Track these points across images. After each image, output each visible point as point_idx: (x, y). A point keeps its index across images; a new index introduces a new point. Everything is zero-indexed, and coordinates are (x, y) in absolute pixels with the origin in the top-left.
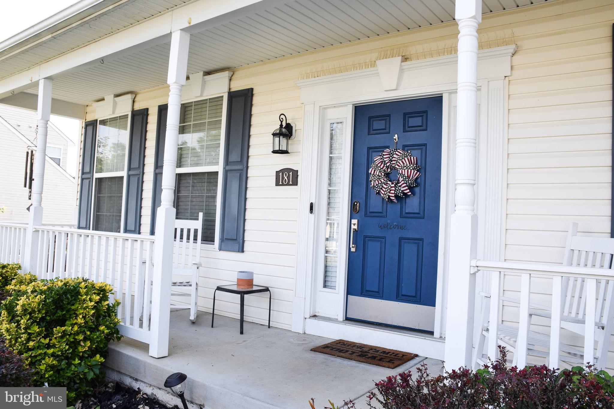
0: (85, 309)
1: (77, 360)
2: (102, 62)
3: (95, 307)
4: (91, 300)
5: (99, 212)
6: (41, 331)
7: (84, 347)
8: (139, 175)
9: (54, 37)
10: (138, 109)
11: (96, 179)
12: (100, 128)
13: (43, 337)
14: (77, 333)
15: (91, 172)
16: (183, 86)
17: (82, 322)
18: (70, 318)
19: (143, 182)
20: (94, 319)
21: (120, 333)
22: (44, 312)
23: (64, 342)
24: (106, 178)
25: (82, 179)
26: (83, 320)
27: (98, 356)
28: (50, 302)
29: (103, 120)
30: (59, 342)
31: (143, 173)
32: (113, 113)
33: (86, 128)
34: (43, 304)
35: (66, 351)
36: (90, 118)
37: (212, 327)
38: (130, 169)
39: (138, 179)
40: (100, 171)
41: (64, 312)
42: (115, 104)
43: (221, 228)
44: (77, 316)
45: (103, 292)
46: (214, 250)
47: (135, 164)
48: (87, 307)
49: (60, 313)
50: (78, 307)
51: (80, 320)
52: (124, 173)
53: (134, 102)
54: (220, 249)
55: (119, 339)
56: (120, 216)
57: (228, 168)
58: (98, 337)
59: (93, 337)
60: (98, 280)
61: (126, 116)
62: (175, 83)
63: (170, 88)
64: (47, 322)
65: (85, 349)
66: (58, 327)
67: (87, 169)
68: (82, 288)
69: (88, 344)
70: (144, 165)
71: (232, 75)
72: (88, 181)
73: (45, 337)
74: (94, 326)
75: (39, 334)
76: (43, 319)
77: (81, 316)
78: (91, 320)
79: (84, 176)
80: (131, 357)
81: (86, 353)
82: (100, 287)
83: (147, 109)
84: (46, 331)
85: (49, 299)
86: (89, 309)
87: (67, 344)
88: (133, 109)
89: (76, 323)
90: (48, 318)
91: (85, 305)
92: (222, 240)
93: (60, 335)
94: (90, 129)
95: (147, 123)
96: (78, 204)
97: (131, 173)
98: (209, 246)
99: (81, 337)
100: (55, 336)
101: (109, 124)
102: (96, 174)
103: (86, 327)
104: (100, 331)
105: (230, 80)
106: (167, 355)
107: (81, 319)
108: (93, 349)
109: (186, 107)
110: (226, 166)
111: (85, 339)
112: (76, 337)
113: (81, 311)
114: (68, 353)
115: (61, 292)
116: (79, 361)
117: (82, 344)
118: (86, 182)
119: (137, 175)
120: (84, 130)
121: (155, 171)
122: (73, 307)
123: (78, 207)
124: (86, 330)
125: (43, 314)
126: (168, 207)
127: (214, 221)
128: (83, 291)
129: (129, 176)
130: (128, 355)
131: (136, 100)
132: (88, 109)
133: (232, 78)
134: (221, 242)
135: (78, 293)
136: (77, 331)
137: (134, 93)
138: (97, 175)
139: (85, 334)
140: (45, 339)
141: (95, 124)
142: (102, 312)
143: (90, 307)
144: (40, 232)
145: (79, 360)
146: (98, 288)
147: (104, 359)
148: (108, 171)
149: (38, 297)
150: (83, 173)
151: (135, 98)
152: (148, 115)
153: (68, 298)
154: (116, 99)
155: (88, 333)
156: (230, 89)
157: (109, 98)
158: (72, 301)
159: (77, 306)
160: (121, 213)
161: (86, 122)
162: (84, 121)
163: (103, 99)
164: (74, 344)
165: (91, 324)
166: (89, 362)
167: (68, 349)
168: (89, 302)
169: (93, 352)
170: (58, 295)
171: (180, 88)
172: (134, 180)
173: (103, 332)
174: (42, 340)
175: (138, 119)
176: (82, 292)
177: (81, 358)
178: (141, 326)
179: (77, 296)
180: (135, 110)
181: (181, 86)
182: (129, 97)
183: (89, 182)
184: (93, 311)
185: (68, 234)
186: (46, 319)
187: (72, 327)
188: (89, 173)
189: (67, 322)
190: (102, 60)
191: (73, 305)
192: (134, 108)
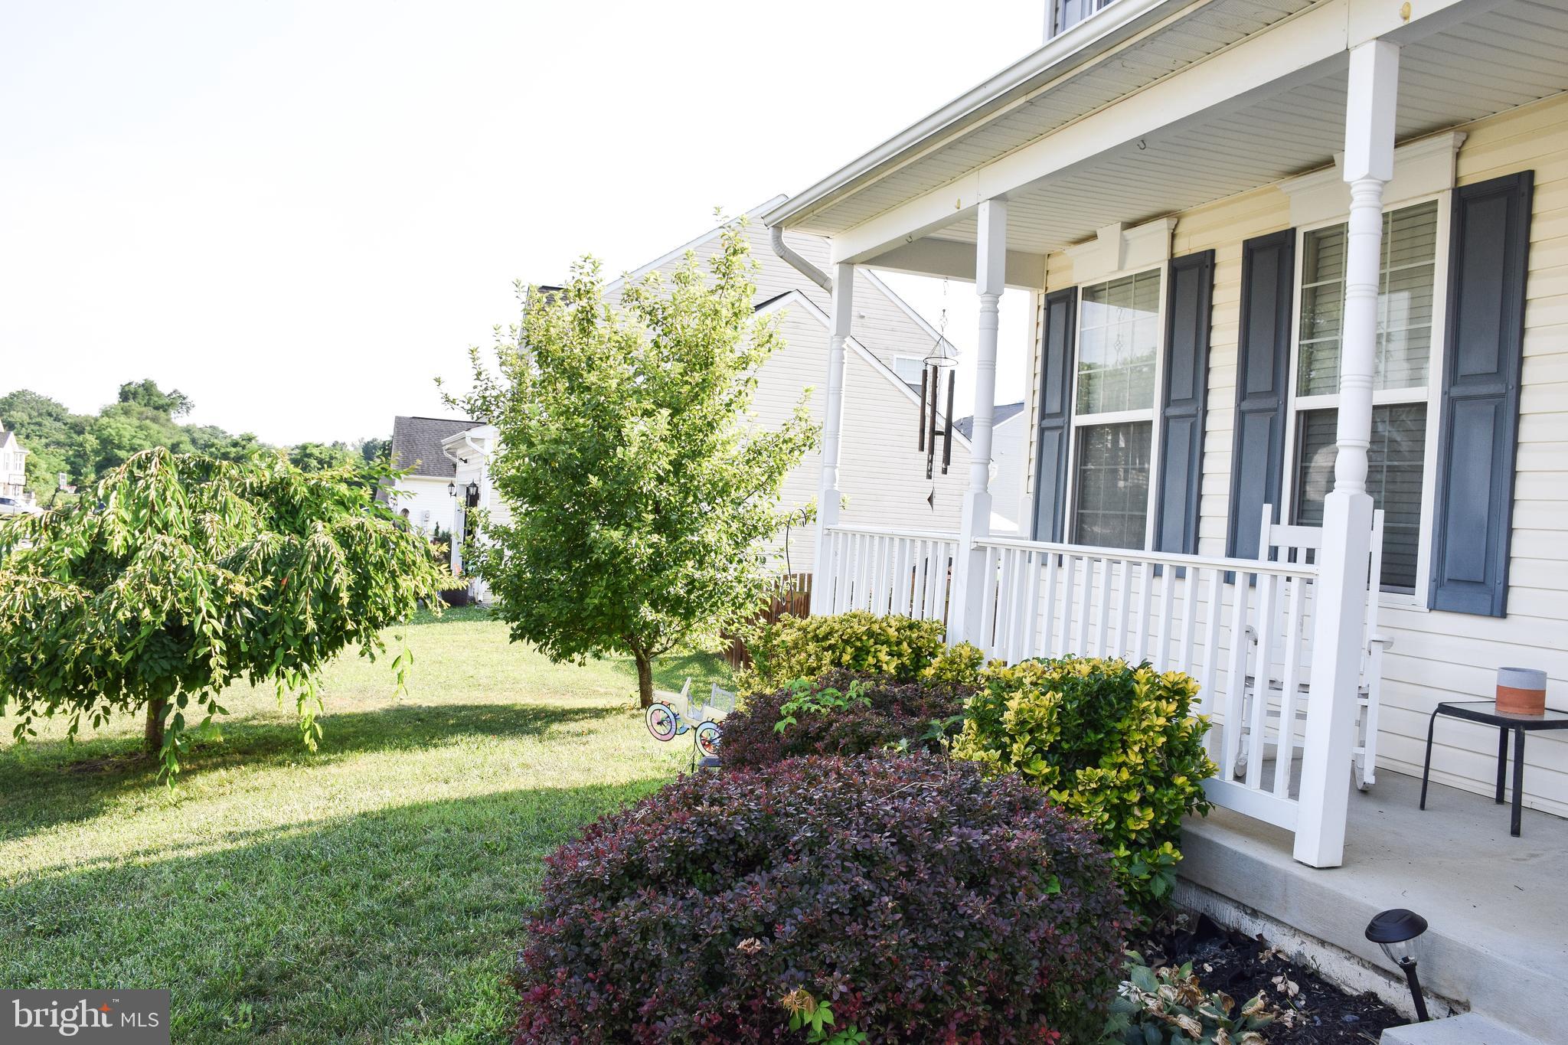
0: (1145, 731)
1: (1122, 848)
2: (1142, 146)
3: (1165, 731)
4: (1158, 713)
5: (1083, 508)
6: (1053, 772)
7: (1139, 819)
8: (1195, 416)
9: (1030, 102)
10: (1187, 253)
11: (1077, 428)
12: (1084, 308)
13: (1055, 787)
14: (1127, 787)
15: (1064, 412)
16: (1386, 182)
17: (1138, 761)
18: (1110, 749)
19: (1204, 433)
20: (1163, 758)
21: (1207, 798)
22: (1058, 730)
23: (1101, 802)
24: (1103, 426)
25: (1042, 431)
26: (1140, 756)
27: (1168, 846)
28: (1074, 710)
29: (1091, 287)
30: (1089, 802)
31: (1205, 412)
32: (1121, 268)
33: (1048, 310)
34: (1059, 713)
35: (1103, 824)
36: (1057, 284)
37: (1422, 807)
38: (1167, 402)
39: (1193, 427)
40: (1087, 409)
41: (1101, 736)
42: (1124, 246)
43: (1436, 550)
44: (1125, 747)
45: (1179, 693)
46: (1413, 608)
47: (1183, 390)
48: (1150, 728)
49: (1092, 737)
50: (1130, 726)
51: (1134, 758)
52: (1153, 414)
53: (1173, 236)
54: (1433, 606)
55: (1204, 810)
56: (1144, 518)
57: (1456, 392)
58: (1171, 802)
59: (1161, 800)
60: (1169, 666)
61: (1154, 274)
62: (1368, 177)
63: (1352, 191)
64: (1063, 754)
65: (1141, 826)
66: (1088, 768)
67: (1054, 406)
68: (1138, 683)
69: (1150, 814)
70: (1206, 391)
71: (1464, 143)
72: (1057, 434)
73: (1060, 788)
74: (1162, 775)
75: (1047, 779)
76: (1054, 747)
77: (1136, 748)
78: (1157, 758)
79: (1046, 423)
80: (1244, 858)
81: (1142, 835)
82: (1175, 684)
83: (1213, 252)
84: (1061, 773)
85: (1071, 702)
86: (1154, 731)
87: (1105, 810)
88: (1172, 254)
89: (1124, 764)
90: (1066, 746)
91: (1145, 724)
92: (1438, 582)
93: (1093, 785)
94: (1059, 310)
95: (1212, 287)
96: (1032, 489)
97: (1173, 411)
98: (1399, 599)
99: (1134, 797)
100: (1081, 788)
101: (1109, 295)
102: (1078, 416)
103: (1144, 774)
104: (1176, 786)
105: (1458, 156)
106: (1339, 864)
107: (1136, 754)
108: (1159, 828)
109: (1320, 239)
110: (1450, 387)
111: (1143, 803)
112: (1125, 796)
113: (1138, 737)
114: (1107, 830)
115: (1095, 688)
116: (1128, 853)
117: (1137, 812)
118: (1052, 437)
119: (1189, 416)
120: (1042, 312)
121: (1238, 405)
122: (1119, 726)
123: (1031, 496)
124: (1146, 781)
125: (1056, 735)
126: (1354, 492)
127: (1415, 533)
128: (1142, 689)
129: (1166, 421)
130: (1236, 853)
131: (1179, 230)
132: (1052, 264)
133: (1463, 149)
134: (1437, 588)
135: (1131, 694)
136: (1128, 781)
137: (1174, 216)
138: (1078, 420)
139: (1144, 790)
140: (1060, 791)
141: (1073, 299)
142: (1176, 743)
143: (1157, 729)
144: (989, 550)
145: (1127, 848)
146: (1169, 686)
147: (1182, 854)
148: (1106, 409)
149: (1048, 696)
150: (1043, 415)
151: (1176, 226)
152: (1213, 266)
153: (1111, 705)
154: (1126, 232)
155: (1151, 789)
156: (1457, 180)
157: (1110, 233)
158: (1118, 709)
159: (1127, 722)
160: (1145, 509)
161: (1047, 295)
162: (1042, 292)
163: (1093, 237)
164: (1120, 811)
165: (1155, 768)
166: (1150, 857)
167: (1108, 822)
168: (1155, 716)
169: (1158, 835)
170: (1087, 695)
171: (1380, 188)
172: (1180, 431)
173: (1183, 790)
174: (1054, 794)
175: (1189, 279)
176: (1138, 691)
177: (1131, 845)
178: (1267, 784)
179: (1131, 700)
180: (1177, 256)
181: (1381, 185)
182: (1162, 226)
183: (1061, 436)
184: (1164, 739)
185: (1061, 556)
186: (1062, 748)
187: (1118, 772)
188: (1060, 414)
189: (1105, 759)
190: (1142, 142)
191: (1119, 720)
192: (1175, 251)
